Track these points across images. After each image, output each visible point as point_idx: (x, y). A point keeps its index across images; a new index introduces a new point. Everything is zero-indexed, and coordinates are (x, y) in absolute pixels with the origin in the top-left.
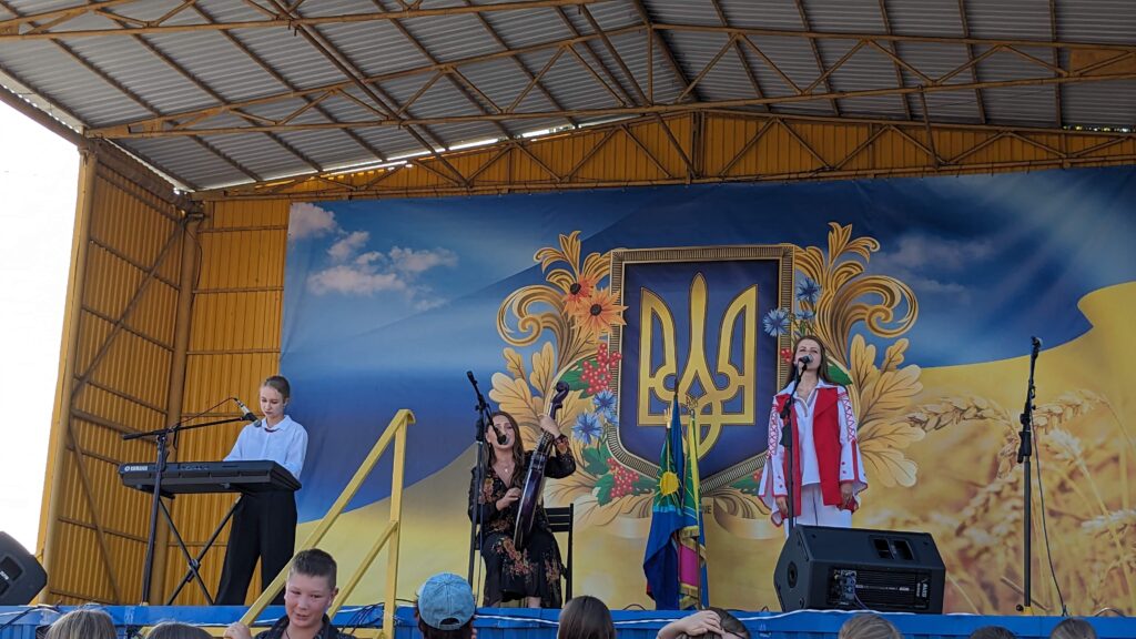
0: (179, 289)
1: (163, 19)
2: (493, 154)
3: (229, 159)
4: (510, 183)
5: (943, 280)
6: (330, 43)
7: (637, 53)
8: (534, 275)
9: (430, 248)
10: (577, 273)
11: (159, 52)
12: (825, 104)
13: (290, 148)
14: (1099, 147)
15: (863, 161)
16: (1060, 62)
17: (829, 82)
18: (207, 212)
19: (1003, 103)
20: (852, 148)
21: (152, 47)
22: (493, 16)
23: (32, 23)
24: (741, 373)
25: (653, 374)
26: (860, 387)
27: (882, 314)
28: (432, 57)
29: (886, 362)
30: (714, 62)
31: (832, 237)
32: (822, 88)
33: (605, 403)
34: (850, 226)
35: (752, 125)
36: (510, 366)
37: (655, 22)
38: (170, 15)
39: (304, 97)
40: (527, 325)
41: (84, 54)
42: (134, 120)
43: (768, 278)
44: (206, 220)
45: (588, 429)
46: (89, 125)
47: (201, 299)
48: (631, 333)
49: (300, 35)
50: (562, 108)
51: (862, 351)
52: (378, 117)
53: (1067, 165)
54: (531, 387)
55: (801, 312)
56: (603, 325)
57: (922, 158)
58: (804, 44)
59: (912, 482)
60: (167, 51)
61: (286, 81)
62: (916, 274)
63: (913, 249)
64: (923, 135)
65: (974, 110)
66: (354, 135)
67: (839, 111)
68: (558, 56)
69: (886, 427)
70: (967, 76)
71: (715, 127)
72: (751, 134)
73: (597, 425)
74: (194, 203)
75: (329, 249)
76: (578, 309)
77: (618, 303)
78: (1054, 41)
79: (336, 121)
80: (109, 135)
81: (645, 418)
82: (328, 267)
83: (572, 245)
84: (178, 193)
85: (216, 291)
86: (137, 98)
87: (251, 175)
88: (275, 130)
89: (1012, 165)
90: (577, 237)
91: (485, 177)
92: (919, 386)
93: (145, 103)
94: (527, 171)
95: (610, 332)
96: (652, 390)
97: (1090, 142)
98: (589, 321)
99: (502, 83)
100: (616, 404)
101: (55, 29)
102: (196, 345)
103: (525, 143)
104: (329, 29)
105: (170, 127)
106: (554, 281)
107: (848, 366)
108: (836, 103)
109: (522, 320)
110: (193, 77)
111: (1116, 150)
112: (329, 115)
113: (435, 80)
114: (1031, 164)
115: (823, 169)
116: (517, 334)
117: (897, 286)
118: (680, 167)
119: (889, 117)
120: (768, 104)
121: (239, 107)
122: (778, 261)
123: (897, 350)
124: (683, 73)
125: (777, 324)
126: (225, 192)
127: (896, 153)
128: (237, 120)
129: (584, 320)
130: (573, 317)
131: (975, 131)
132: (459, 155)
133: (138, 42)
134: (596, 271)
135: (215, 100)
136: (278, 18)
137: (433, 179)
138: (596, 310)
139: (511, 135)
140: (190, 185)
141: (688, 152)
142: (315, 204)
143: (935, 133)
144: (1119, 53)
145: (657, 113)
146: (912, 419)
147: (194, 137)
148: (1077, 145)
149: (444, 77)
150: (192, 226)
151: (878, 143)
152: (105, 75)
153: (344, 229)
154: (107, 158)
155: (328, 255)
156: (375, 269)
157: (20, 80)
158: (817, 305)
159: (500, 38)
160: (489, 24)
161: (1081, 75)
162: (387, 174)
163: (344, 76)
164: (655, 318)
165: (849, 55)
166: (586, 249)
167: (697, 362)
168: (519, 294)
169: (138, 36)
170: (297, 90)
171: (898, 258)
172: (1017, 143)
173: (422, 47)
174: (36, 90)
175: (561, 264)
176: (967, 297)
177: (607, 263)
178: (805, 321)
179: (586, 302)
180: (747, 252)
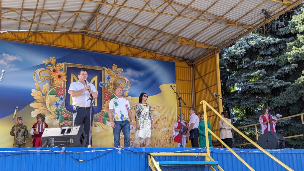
2: (31, 34)
8: (43, 66)
9: (15, 55)
10: (55, 67)
14: (162, 57)
15: (119, 52)
20: (116, 48)
27: (123, 85)
29: (124, 95)
31: (113, 67)
33: (62, 99)
34: (117, 65)
35: (95, 39)
36: (37, 87)
40: (41, 78)
43: (100, 74)
45: (57, 105)
48: (68, 83)
53: (157, 59)
54: (42, 93)
55: (107, 83)
56: (61, 80)
62: (130, 77)
63: (129, 72)
67: (114, 40)
71: (87, 38)
72: (95, 41)
73: (60, 104)
76: (55, 76)
77: (65, 75)
83: (53, 60)
89: (148, 58)
90: (55, 58)
91: (30, 39)
95: (63, 82)
97: (160, 55)
98: (58, 79)
100: (65, 99)
103: (40, 33)
106: (49, 68)
109: (40, 77)
111: (165, 58)
114: (151, 58)
115: (111, 52)
116: (38, 80)
117: (126, 79)
120: (100, 35)
122: (102, 71)
123: (127, 93)
125: (102, 85)
127: (125, 51)
129: (56, 78)
130: (53, 78)
131: (140, 49)
132: (22, 32)
134: (59, 67)
138: (59, 76)
151: (121, 48)
158: (110, 82)
164: (74, 80)
166: (56, 63)
168: (39, 70)
171: (126, 73)
172: (147, 53)
175: (50, 64)
176: (140, 83)
177: (63, 66)
178: (108, 85)
179: (57, 74)
180: (95, 68)
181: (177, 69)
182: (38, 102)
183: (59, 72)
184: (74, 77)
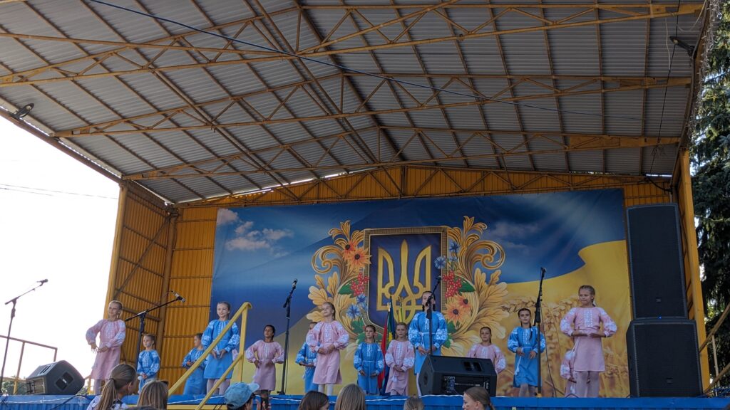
0: (166, 248)
1: (155, 126)
2: (310, 186)
3: (189, 189)
4: (318, 199)
5: (516, 242)
6: (233, 136)
7: (373, 140)
8: (329, 241)
9: (282, 229)
10: (349, 239)
11: (155, 140)
12: (461, 162)
13: (218, 184)
14: (586, 181)
15: (479, 188)
16: (566, 143)
17: (462, 151)
18: (179, 213)
19: (541, 162)
20: (474, 182)
21: (152, 138)
22: (307, 123)
23: (96, 128)
24: (424, 286)
25: (383, 287)
26: (479, 293)
27: (489, 258)
28: (280, 142)
29: (490, 281)
30: (408, 143)
31: (465, 223)
32: (458, 154)
33: (361, 300)
34: (473, 218)
35: (429, 171)
36: (318, 282)
37: (381, 125)
38: (158, 124)
39: (222, 160)
40: (326, 264)
41: (120, 142)
42: (146, 171)
43: (436, 241)
44: (180, 217)
45: (354, 312)
46: (124, 174)
47: (176, 253)
48: (374, 267)
49: (217, 133)
50: (341, 164)
51: (480, 276)
52: (256, 169)
53: (572, 189)
54: (327, 292)
55: (451, 258)
56: (360, 263)
57: (506, 186)
58: (449, 134)
59: (504, 337)
60: (159, 140)
61: (214, 153)
62: (504, 240)
63: (502, 228)
64: (505, 176)
65: (528, 164)
66: (247, 178)
67: (468, 166)
68: (337, 141)
69: (491, 311)
70: (524, 148)
71: (411, 172)
72: (428, 175)
73: (358, 310)
74: (174, 209)
75: (235, 229)
76: (349, 257)
77: (367, 254)
78: (562, 133)
79: (238, 171)
80: (133, 178)
81: (380, 307)
82: (235, 238)
83: (346, 227)
84: (166, 205)
85: (184, 249)
86: (146, 161)
87: (200, 196)
88: (210, 175)
89: (548, 190)
90: (349, 223)
91: (307, 196)
92: (506, 292)
93: (149, 164)
94: (326, 193)
95: (364, 267)
96: (383, 294)
97: (583, 179)
98: (354, 262)
99: (312, 153)
100: (367, 300)
101: (107, 130)
102: (174, 274)
103: (325, 181)
104: (233, 129)
105: (161, 174)
106: (338, 244)
107: (473, 283)
108: (466, 161)
109: (323, 262)
110: (171, 152)
111: (594, 182)
112: (234, 168)
113: (281, 152)
114: (555, 189)
115: (461, 192)
116: (321, 268)
117: (495, 245)
118: (395, 191)
119: (490, 168)
120: (435, 162)
121: (192, 165)
122: (440, 234)
123: (496, 275)
124: (395, 147)
125: (440, 263)
126: (188, 204)
127: (494, 184)
128: (192, 171)
129: (352, 262)
130: (347, 261)
131: (530, 174)
132: (295, 186)
133: (145, 136)
134: (357, 238)
135: (182, 162)
136: (207, 125)
137: (283, 197)
138: (357, 257)
139: (318, 177)
140: (172, 201)
141: (399, 185)
142: (229, 209)
143: (511, 175)
144: (591, 138)
145: (382, 166)
146: (503, 307)
147: (173, 179)
148: (577, 180)
149: (286, 151)
150: (173, 220)
151: (485, 179)
152: (130, 151)
153: (242, 220)
154: (132, 189)
155: (234, 232)
157: (92, 154)
158: (459, 254)
159: (310, 133)
160: (305, 127)
161: (575, 148)
162: (262, 195)
163: (239, 151)
164: (384, 260)
165: (469, 139)
166: (352, 231)
167: (404, 281)
168: (322, 250)
169: (145, 133)
170: (219, 157)
171: (495, 232)
172: (549, 179)
173: (275, 137)
174: (99, 158)
175: (342, 236)
176: (527, 251)
177: (362, 235)
178: (453, 262)
179: (353, 253)
180: (427, 230)
181: (629, 203)
182: (320, 311)
183: (356, 249)
184: (383, 255)
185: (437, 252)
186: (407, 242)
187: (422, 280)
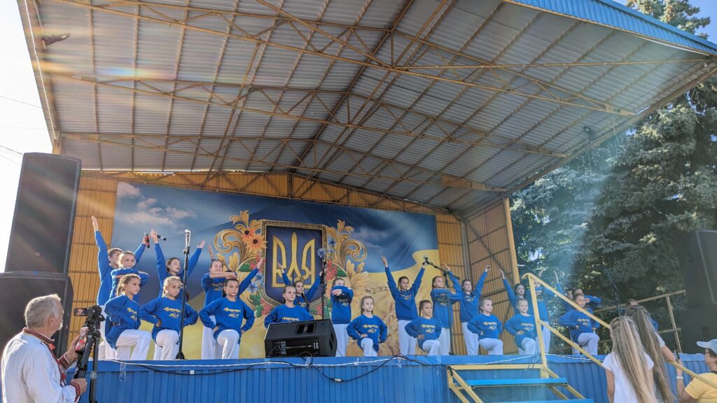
4: (219, 188)
5: (374, 244)
8: (230, 225)
9: (185, 210)
10: (247, 226)
13: (133, 159)
15: (345, 200)
20: (342, 195)
24: (310, 270)
26: (350, 278)
27: (356, 253)
29: (358, 270)
31: (339, 225)
34: (344, 222)
35: (309, 181)
40: (227, 245)
48: (269, 252)
51: (350, 266)
53: (407, 211)
55: (330, 250)
56: (258, 247)
57: (364, 202)
62: (365, 240)
63: (365, 232)
67: (338, 183)
71: (296, 180)
72: (309, 185)
73: (256, 286)
76: (248, 241)
77: (264, 240)
81: (275, 284)
83: (245, 216)
89: (392, 209)
90: (248, 213)
91: (208, 184)
92: (368, 279)
95: (261, 251)
96: (277, 274)
97: (411, 205)
98: (252, 246)
100: (264, 278)
103: (225, 174)
106: (238, 229)
107: (346, 270)
108: (343, 178)
109: (225, 242)
115: (333, 201)
116: (222, 248)
117: (359, 243)
118: (285, 193)
119: (353, 187)
122: (322, 231)
123: (361, 266)
125: (322, 253)
127: (356, 199)
129: (250, 245)
130: (246, 244)
131: (380, 196)
132: (196, 174)
134: (255, 227)
138: (255, 242)
142: (131, 184)
146: (366, 290)
151: (350, 195)
156: (159, 215)
158: (335, 248)
164: (278, 247)
166: (252, 217)
167: (294, 265)
168: (223, 233)
171: (360, 234)
175: (241, 222)
176: (381, 250)
177: (260, 224)
178: (331, 253)
179: (252, 238)
180: (311, 226)
181: (438, 225)
183: (254, 234)
184: (277, 242)
185: (319, 244)
186: (296, 233)
187: (308, 265)
